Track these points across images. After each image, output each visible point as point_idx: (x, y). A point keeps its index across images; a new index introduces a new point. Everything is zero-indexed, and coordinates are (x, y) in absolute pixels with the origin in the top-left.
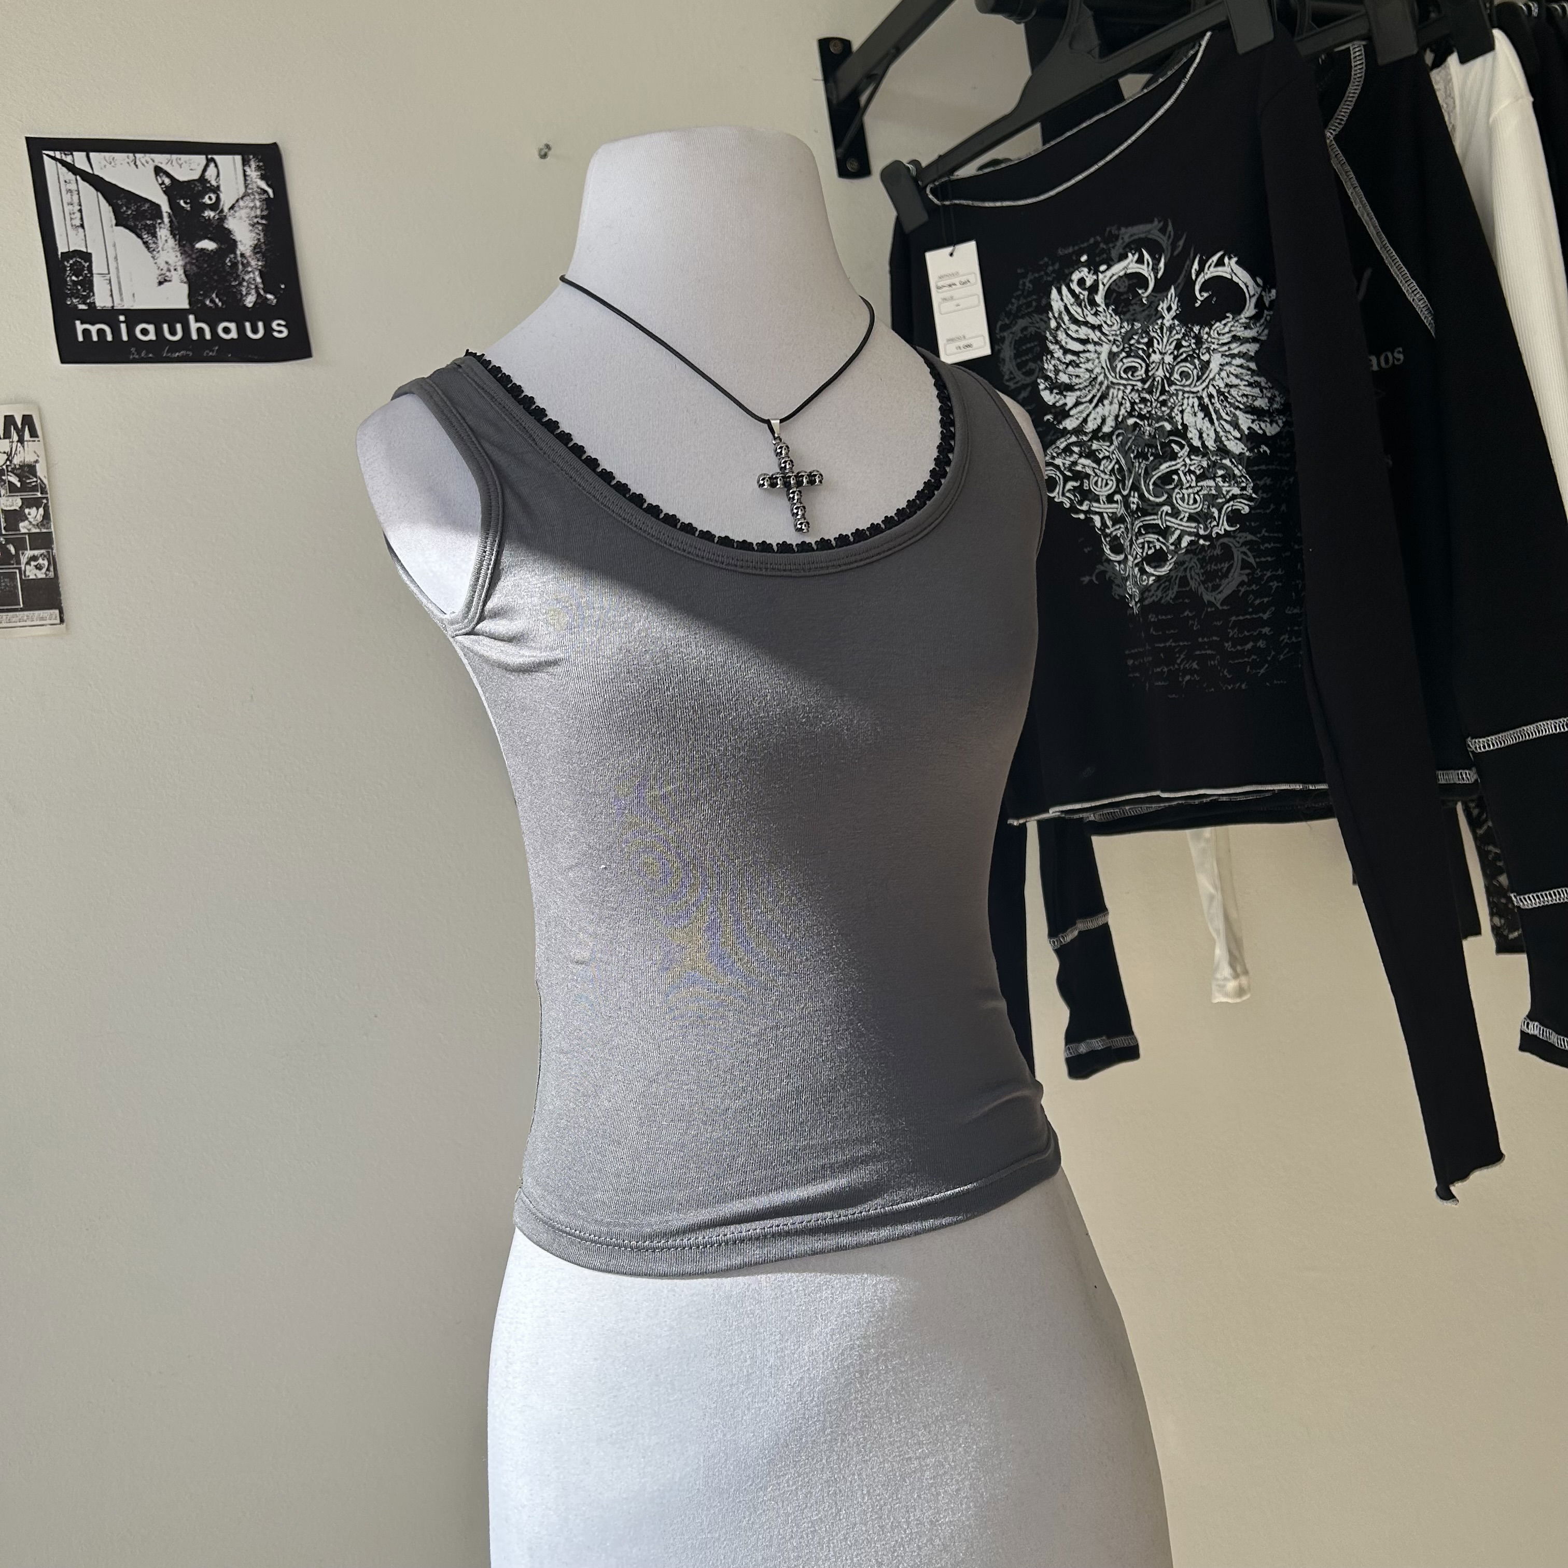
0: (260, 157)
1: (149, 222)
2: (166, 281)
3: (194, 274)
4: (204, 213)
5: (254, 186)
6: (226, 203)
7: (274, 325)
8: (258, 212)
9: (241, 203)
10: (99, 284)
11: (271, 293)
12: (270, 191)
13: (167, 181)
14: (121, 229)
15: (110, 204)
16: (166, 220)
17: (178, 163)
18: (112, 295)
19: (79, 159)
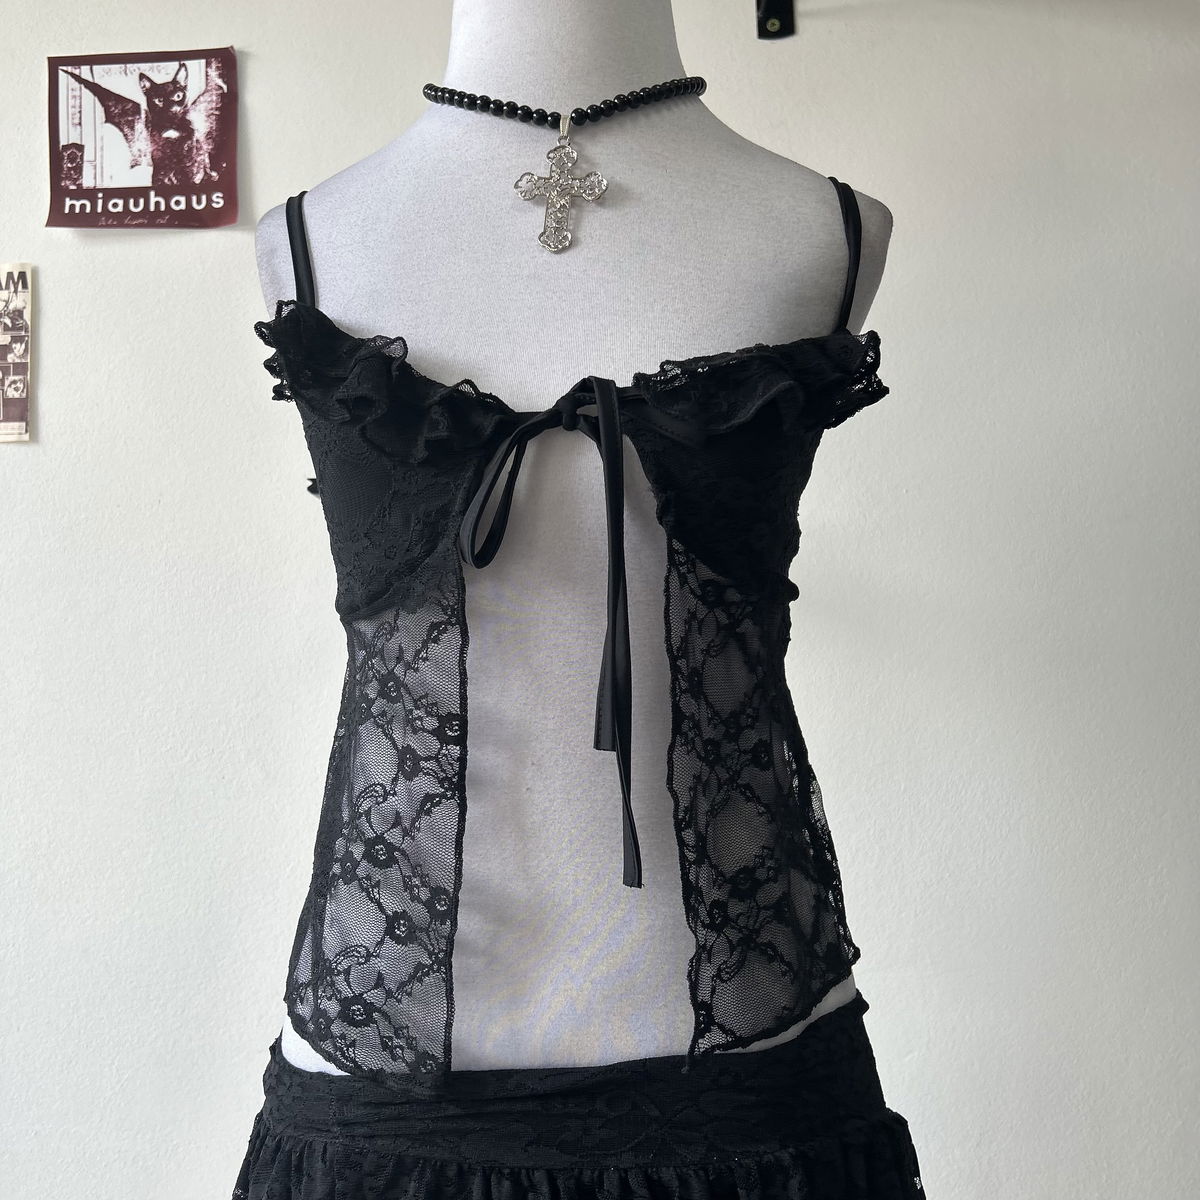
0: (220, 59)
1: (130, 118)
2: (136, 165)
4: (171, 107)
5: (213, 84)
6: (191, 96)
7: (214, 198)
8: (214, 105)
9: (202, 98)
10: (87, 170)
11: (215, 171)
12: (225, 87)
13: (148, 85)
14: (109, 125)
15: (103, 105)
16: (143, 116)
17: (157, 69)
18: (95, 178)
19: (84, 72)
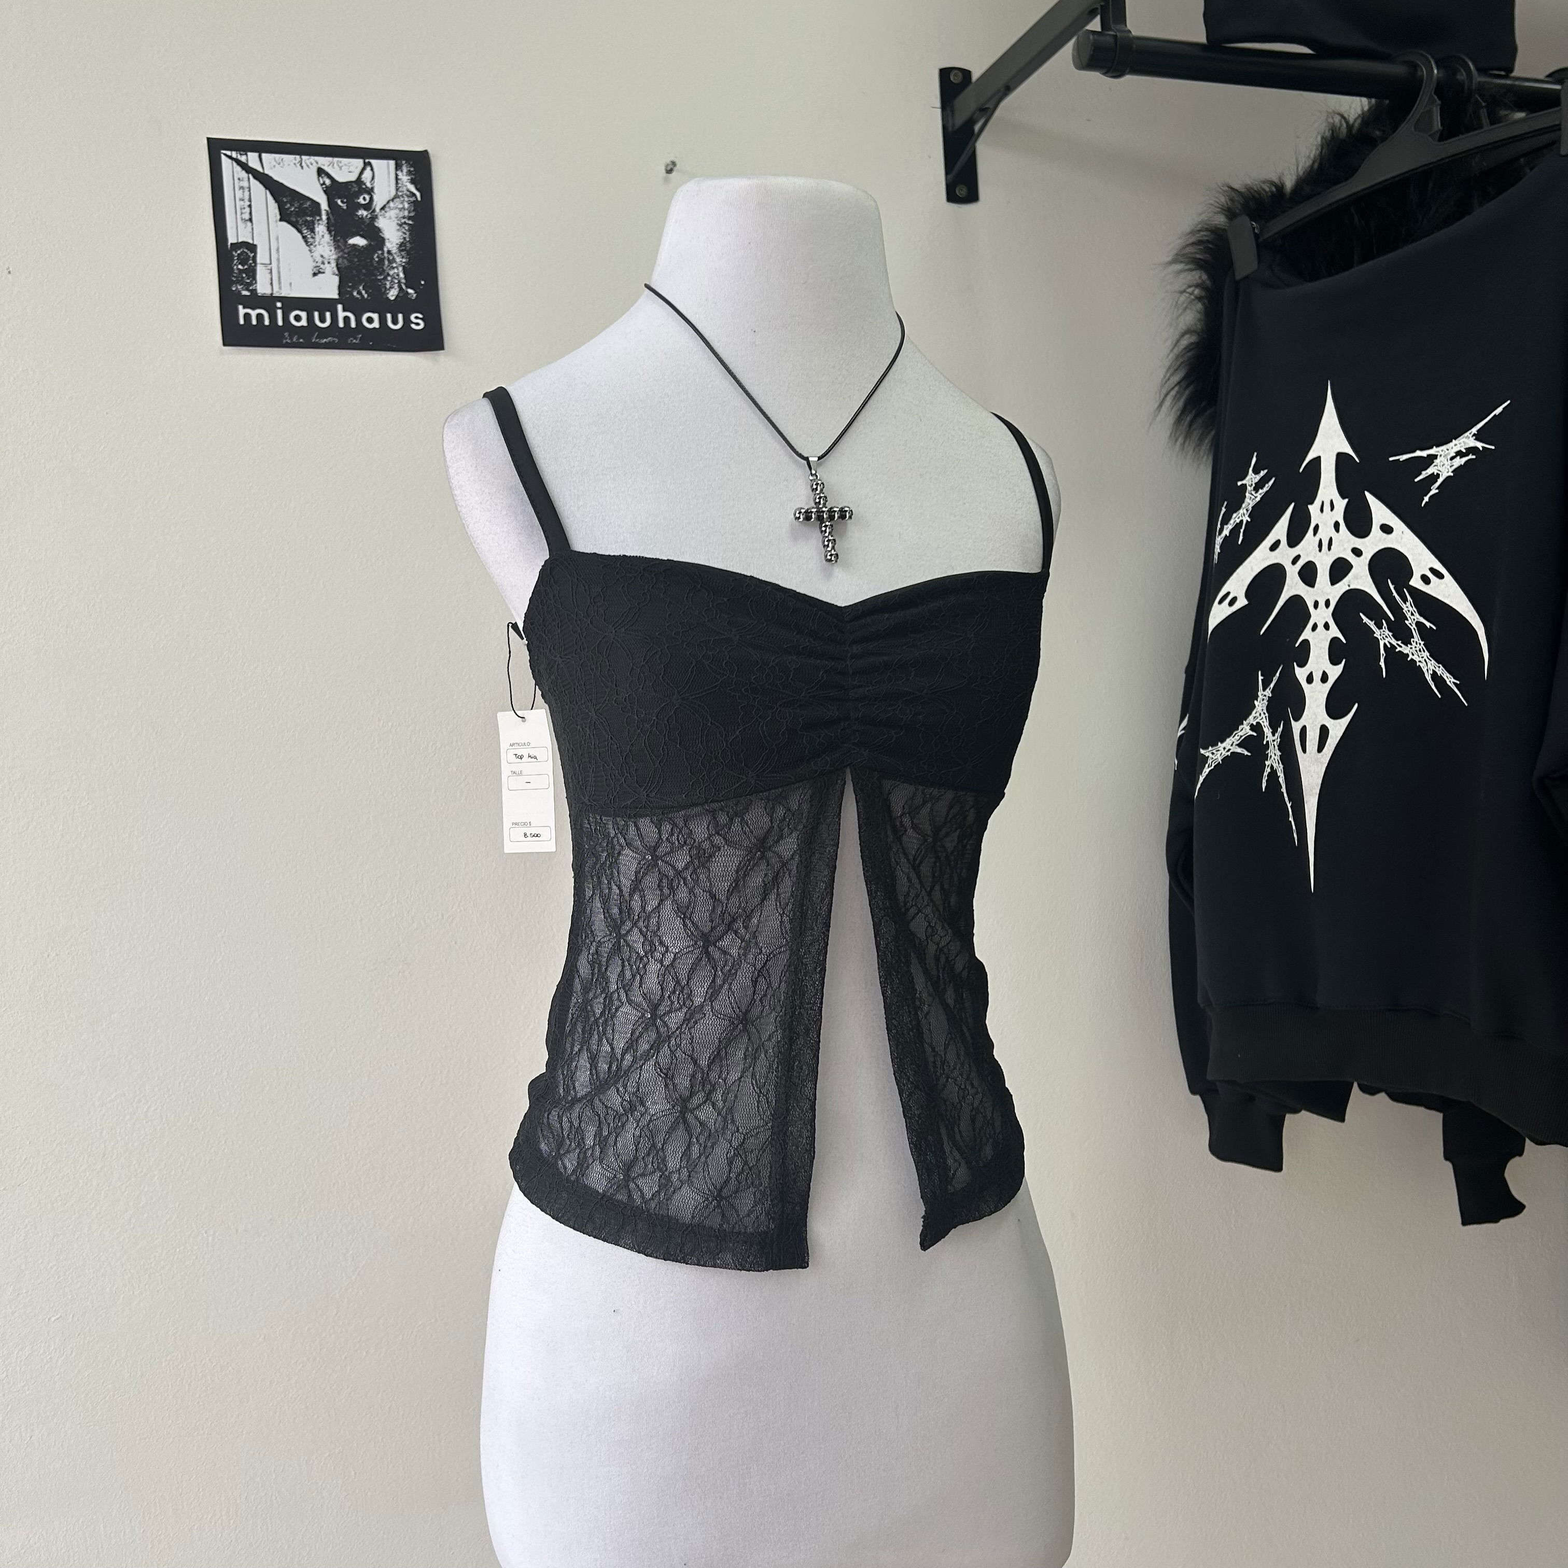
0: (411, 163)
1: (309, 218)
2: (320, 272)
3: (345, 267)
4: (358, 212)
5: (405, 189)
6: (379, 200)
7: (412, 318)
8: (406, 213)
9: (391, 204)
10: (261, 273)
11: (412, 288)
12: (418, 194)
13: (328, 182)
14: (284, 224)
15: (276, 201)
16: (324, 217)
17: (338, 165)
18: (271, 284)
19: (252, 159)
